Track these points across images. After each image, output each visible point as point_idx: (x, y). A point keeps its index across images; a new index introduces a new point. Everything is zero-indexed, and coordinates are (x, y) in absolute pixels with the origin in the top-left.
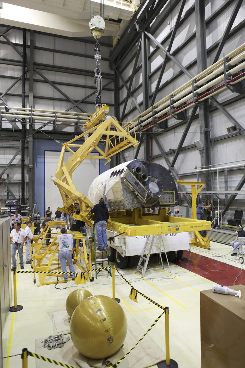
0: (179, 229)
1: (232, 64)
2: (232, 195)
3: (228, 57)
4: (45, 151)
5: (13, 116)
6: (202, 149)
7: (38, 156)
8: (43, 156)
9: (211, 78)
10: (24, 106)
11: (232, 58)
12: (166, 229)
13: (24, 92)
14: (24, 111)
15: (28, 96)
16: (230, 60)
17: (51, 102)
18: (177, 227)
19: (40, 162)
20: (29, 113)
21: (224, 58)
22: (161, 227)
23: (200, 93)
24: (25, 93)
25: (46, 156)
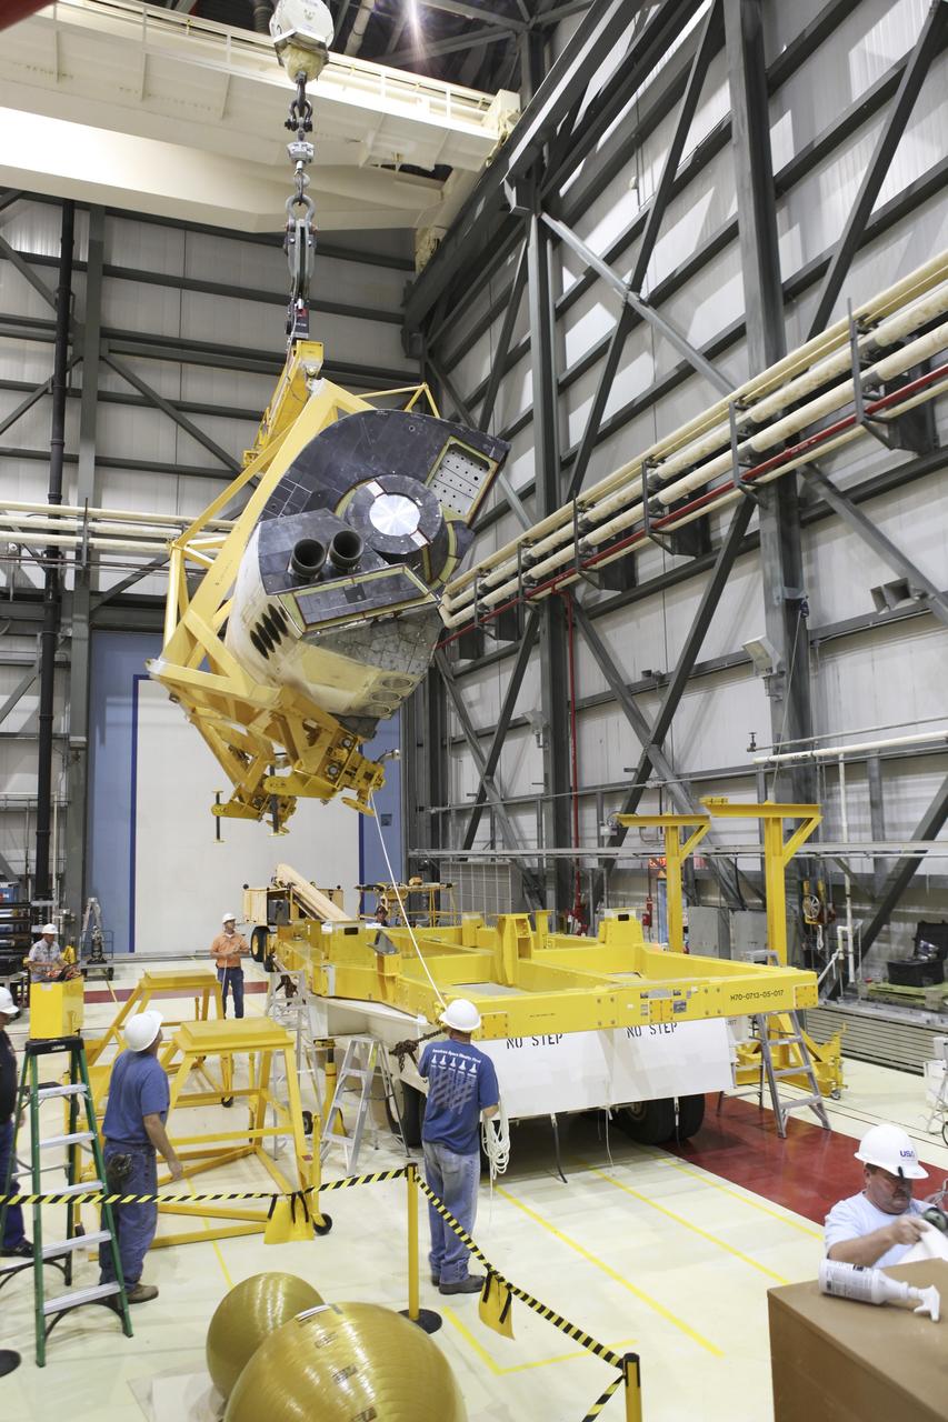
0: (685, 1004)
1: (884, 343)
2: (902, 859)
3: (866, 315)
4: (137, 678)
5: (10, 538)
6: (775, 671)
7: (109, 700)
8: (131, 700)
9: (803, 392)
10: (56, 498)
11: (880, 319)
12: (630, 1006)
13: (59, 442)
14: (57, 517)
15: (74, 460)
16: (875, 324)
17: (169, 481)
18: (677, 998)
19: (117, 725)
20: (75, 524)
21: (850, 317)
22: (612, 1000)
23: (760, 451)
24: (62, 445)
25: (140, 701)
